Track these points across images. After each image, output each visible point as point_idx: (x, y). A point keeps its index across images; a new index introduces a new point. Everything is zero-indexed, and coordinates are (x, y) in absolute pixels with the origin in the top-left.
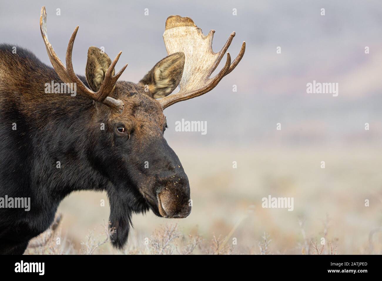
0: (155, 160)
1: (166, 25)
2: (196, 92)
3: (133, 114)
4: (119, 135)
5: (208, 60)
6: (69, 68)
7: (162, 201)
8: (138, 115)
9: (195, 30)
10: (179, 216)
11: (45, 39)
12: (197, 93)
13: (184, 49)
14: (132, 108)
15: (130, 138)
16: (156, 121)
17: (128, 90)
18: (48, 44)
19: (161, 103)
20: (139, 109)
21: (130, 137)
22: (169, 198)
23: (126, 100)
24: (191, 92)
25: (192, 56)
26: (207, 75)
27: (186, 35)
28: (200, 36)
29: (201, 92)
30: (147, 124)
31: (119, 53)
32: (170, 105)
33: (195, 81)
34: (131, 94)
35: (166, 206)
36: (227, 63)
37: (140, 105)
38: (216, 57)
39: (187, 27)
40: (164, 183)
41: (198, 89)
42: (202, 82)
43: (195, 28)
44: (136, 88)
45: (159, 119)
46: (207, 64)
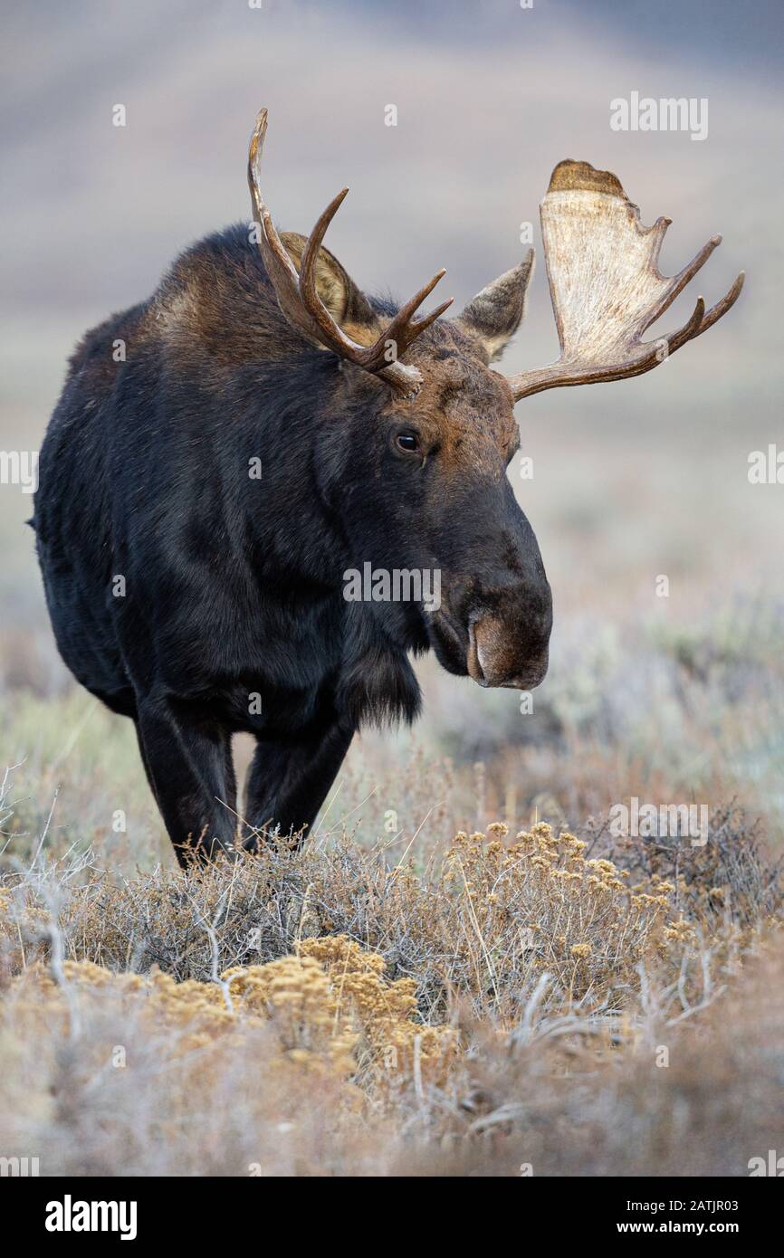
0: (478, 537)
1: (552, 181)
2: (603, 371)
3: (443, 405)
4: (399, 455)
5: (645, 288)
6: (306, 281)
7: (479, 644)
8: (454, 412)
9: (621, 208)
10: (515, 684)
11: (256, 193)
12: (606, 375)
13: (588, 248)
14: (440, 391)
15: (426, 465)
16: (494, 433)
17: (432, 341)
18: (262, 210)
19: (513, 386)
20: (457, 397)
21: (424, 463)
22: (500, 639)
23: (429, 371)
24: (590, 369)
25: (606, 271)
26: (635, 330)
27: (598, 214)
28: (633, 224)
29: (616, 374)
30: (472, 438)
31: (437, 274)
32: (533, 393)
33: (603, 338)
34: (442, 355)
35: (486, 659)
36: (692, 320)
37: (462, 388)
38: (664, 287)
39: (604, 195)
40: (492, 601)
41: (609, 363)
42: (621, 345)
43: (623, 202)
44: (456, 339)
45: (503, 428)
46: (639, 301)
